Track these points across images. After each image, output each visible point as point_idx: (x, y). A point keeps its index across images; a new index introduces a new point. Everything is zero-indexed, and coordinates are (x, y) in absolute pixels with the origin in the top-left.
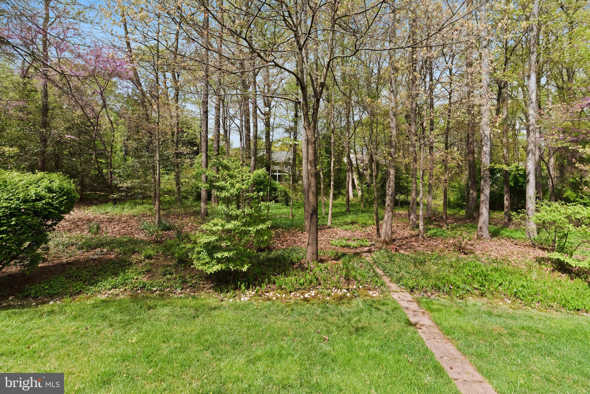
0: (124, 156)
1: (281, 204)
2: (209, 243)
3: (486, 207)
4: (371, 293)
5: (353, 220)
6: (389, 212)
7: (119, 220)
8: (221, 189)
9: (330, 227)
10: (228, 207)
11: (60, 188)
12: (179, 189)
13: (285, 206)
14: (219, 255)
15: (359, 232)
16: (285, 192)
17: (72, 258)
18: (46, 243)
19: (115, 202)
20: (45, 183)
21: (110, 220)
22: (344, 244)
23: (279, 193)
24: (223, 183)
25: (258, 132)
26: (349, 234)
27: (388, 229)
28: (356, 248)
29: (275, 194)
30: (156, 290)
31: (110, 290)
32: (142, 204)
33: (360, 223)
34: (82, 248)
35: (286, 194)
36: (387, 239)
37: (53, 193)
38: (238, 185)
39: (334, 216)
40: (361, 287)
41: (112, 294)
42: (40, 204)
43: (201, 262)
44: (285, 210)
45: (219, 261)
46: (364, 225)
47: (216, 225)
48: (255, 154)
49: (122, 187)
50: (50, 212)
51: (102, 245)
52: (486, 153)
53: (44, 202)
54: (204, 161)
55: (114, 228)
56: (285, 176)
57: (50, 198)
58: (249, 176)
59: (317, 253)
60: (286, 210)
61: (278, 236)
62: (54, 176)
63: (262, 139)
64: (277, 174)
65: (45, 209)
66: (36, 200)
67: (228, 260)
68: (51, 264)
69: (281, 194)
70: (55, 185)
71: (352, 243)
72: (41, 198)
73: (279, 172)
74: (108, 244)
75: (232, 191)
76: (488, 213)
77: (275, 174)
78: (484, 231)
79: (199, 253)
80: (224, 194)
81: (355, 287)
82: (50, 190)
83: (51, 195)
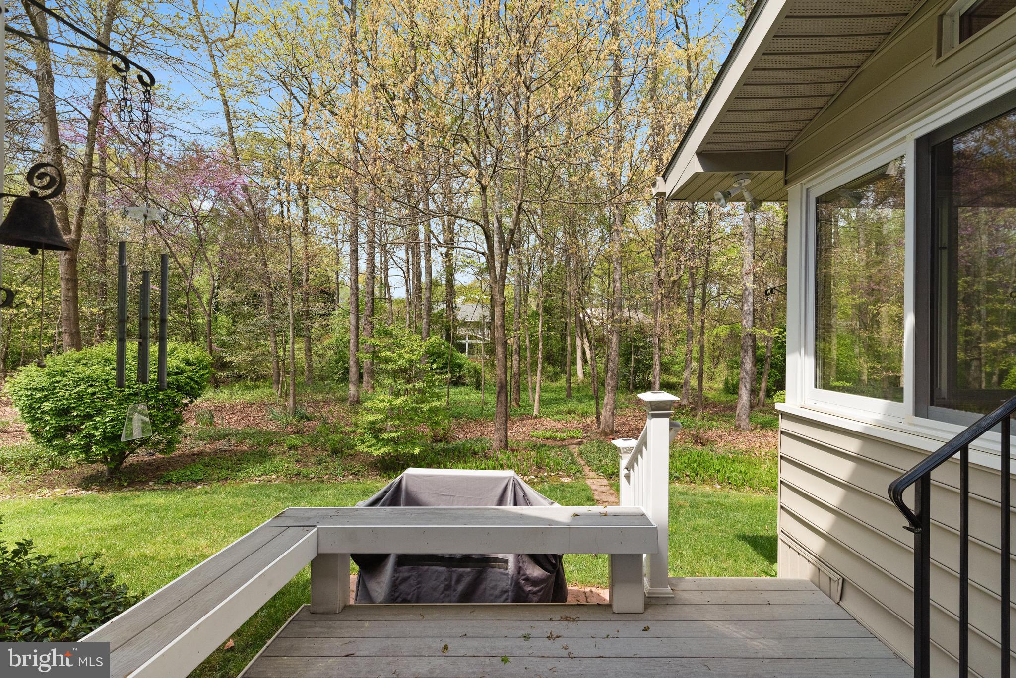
1: (469, 388)
2: (373, 423)
3: (745, 386)
4: (562, 479)
5: (571, 408)
6: (609, 393)
8: (387, 360)
9: (536, 417)
10: (395, 381)
12: (310, 366)
13: (474, 391)
14: (385, 436)
15: (574, 422)
16: (476, 370)
17: (195, 449)
19: (217, 384)
22: (548, 436)
23: (466, 372)
24: (389, 354)
25: (434, 275)
26: (559, 425)
27: (608, 415)
28: (564, 439)
29: (460, 373)
30: (314, 478)
31: (261, 476)
32: (257, 387)
33: (580, 411)
35: (477, 373)
36: (608, 431)
37: (192, 365)
38: (407, 356)
39: (544, 403)
40: (553, 474)
41: (264, 480)
43: (366, 444)
44: (474, 395)
45: (386, 442)
46: (585, 414)
47: (382, 401)
48: (430, 309)
49: (232, 362)
50: (192, 388)
52: (746, 314)
54: (354, 322)
56: (477, 344)
57: (191, 371)
58: (421, 346)
59: (506, 441)
60: (476, 396)
61: (460, 426)
63: (441, 285)
64: (467, 341)
67: (396, 442)
69: (469, 372)
71: (559, 435)
72: (182, 372)
73: (470, 338)
75: (400, 362)
76: (748, 396)
77: (464, 342)
78: (742, 419)
79: (363, 435)
80: (391, 366)
81: (545, 474)
82: (188, 363)
83: (190, 368)
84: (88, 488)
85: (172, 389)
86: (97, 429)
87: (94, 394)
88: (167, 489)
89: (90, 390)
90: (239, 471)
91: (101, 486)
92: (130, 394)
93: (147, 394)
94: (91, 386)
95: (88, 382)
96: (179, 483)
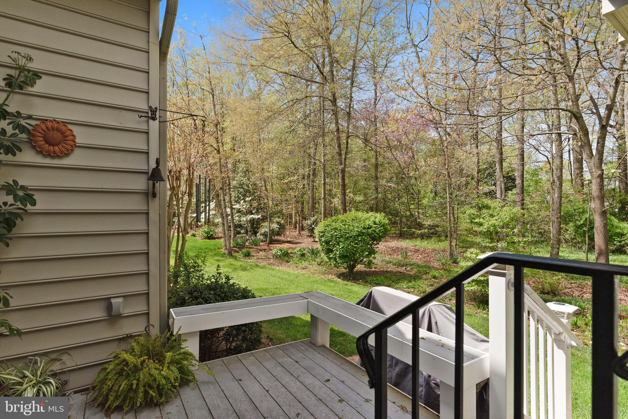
0: (434, 197)
7: (424, 251)
11: (379, 222)
17: (389, 269)
18: (374, 254)
19: (422, 237)
20: (372, 219)
21: (417, 251)
34: (395, 265)
42: (370, 231)
47: (472, 253)
50: (375, 235)
51: (407, 265)
53: (372, 229)
55: (418, 256)
57: (374, 227)
62: (378, 215)
65: (372, 234)
66: (368, 228)
68: (378, 270)
70: (377, 220)
72: (371, 227)
74: (411, 265)
82: (375, 223)
83: (375, 226)
84: (339, 278)
85: (366, 236)
86: (337, 251)
87: (336, 235)
88: (365, 285)
89: (335, 233)
90: (396, 284)
91: (344, 277)
92: (348, 237)
93: (355, 237)
94: (336, 232)
95: (335, 230)
96: (370, 283)
